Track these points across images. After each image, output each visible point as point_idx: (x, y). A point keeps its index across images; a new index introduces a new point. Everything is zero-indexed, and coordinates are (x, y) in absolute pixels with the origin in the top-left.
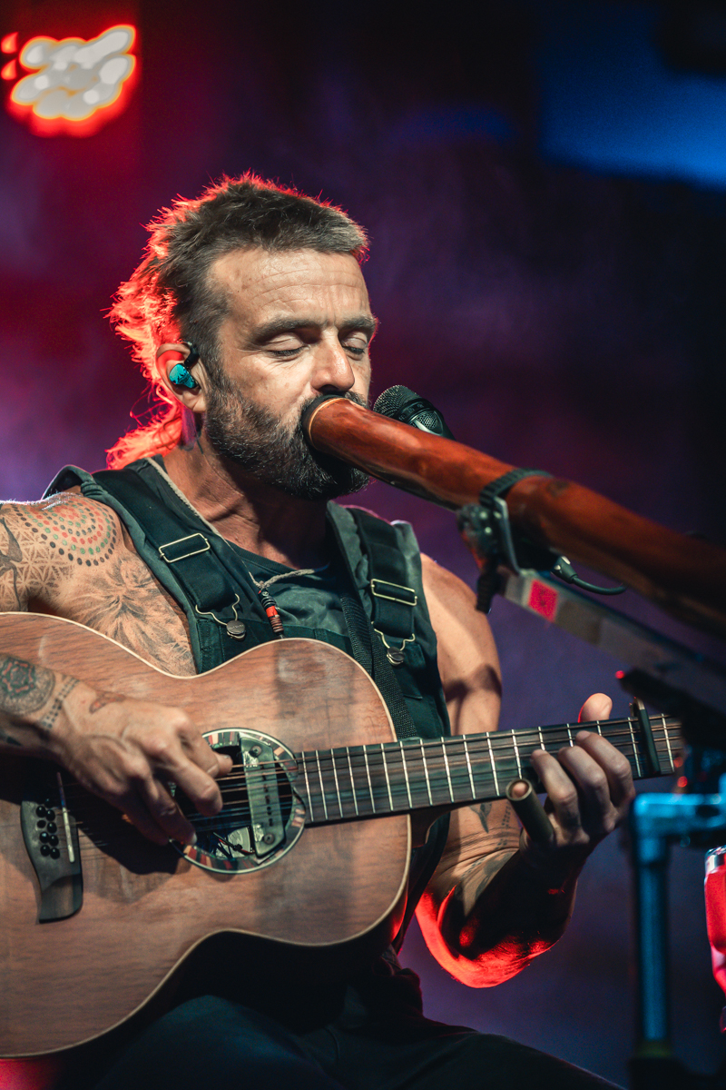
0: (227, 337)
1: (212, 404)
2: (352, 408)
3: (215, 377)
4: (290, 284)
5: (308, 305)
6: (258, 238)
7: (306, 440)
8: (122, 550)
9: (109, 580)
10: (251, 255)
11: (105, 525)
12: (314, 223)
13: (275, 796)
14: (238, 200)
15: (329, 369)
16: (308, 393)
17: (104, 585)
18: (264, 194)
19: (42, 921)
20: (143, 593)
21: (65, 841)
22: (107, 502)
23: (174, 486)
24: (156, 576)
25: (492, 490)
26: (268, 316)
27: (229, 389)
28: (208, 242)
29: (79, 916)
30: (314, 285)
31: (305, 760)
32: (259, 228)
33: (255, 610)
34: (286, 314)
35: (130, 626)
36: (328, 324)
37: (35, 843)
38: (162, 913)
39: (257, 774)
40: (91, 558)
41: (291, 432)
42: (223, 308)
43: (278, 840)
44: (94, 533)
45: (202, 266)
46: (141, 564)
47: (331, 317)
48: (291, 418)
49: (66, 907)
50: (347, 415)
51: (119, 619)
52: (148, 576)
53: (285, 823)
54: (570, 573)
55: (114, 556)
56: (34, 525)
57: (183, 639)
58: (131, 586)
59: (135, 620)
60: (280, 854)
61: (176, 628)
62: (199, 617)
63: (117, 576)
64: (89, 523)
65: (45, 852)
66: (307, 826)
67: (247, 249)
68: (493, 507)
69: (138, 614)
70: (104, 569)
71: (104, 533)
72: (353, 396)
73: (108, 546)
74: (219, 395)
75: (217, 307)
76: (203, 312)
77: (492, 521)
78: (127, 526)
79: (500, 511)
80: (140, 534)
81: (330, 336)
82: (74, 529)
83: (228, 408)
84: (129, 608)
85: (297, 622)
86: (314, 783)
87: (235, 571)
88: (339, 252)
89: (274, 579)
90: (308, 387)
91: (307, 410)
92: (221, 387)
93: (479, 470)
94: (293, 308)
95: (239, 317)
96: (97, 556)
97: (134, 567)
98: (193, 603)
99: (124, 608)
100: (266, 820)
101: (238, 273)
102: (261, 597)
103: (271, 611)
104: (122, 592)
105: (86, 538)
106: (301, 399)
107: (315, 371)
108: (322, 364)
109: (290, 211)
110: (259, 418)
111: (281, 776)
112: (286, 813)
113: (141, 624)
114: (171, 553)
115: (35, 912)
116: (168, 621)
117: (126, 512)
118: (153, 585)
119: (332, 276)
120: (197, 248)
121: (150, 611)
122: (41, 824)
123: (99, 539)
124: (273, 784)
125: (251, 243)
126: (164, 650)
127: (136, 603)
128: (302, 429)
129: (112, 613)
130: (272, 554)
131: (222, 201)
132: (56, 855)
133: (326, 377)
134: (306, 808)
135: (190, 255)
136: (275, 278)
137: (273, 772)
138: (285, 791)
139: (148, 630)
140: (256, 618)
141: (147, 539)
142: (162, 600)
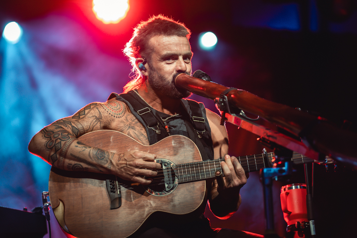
0: (155, 57)
1: (150, 74)
2: (186, 76)
3: (151, 67)
4: (170, 44)
5: (174, 50)
6: (162, 32)
7: (174, 84)
8: (127, 113)
9: (125, 121)
10: (160, 37)
11: (123, 107)
12: (177, 29)
13: (171, 176)
14: (158, 22)
15: (181, 66)
16: (175, 72)
17: (123, 122)
18: (164, 20)
19: (111, 209)
20: (134, 123)
21: (117, 188)
22: (123, 101)
23: (141, 97)
24: (137, 118)
25: (224, 94)
26: (165, 52)
27: (154, 70)
28: (149, 33)
29: (121, 207)
30: (177, 45)
31: (179, 166)
32: (163, 30)
33: (163, 127)
34: (169, 52)
35: (131, 131)
36: (180, 55)
37: (109, 189)
38: (142, 207)
39: (166, 170)
40: (119, 116)
41: (171, 81)
42: (153, 50)
43: (172, 187)
44: (120, 109)
45: (148, 39)
46: (133, 116)
47: (181, 53)
48: (170, 78)
49: (117, 205)
50: (185, 77)
51: (128, 130)
52: (135, 118)
53: (173, 183)
54: (245, 115)
55: (125, 115)
56: (105, 108)
57: (145, 134)
58: (130, 121)
59: (133, 130)
60: (172, 191)
61: (143, 131)
62: (149, 129)
63: (127, 120)
64: (119, 107)
65: (112, 192)
66: (179, 184)
67: (160, 35)
68: (224, 98)
69: (133, 128)
70: (123, 118)
71: (123, 109)
72: (186, 73)
73: (124, 112)
74: (152, 72)
75: (151, 50)
76: (148, 51)
77: (223, 102)
78: (129, 107)
79: (225, 99)
80: (132, 108)
81: (181, 58)
82: (115, 109)
83: (154, 75)
84: (131, 127)
85: (174, 129)
86: (181, 172)
87: (157, 117)
88: (183, 36)
89: (167, 118)
90: (175, 71)
91: (174, 77)
92: (152, 70)
93: (219, 89)
94: (171, 50)
95: (158, 53)
96: (121, 115)
97: (131, 117)
98: (147, 125)
99: (129, 127)
100: (168, 182)
101: (157, 41)
102: (164, 123)
103: (166, 127)
104: (128, 123)
105: (118, 111)
106: (173, 74)
107: (176, 66)
108: (178, 65)
109: (171, 26)
110: (162, 78)
111: (172, 171)
112: (174, 180)
113: (134, 131)
114: (141, 112)
115: (110, 206)
116: (141, 129)
117: (128, 103)
118: (136, 120)
119: (181, 42)
120: (146, 35)
121: (136, 127)
122: (111, 184)
123: (122, 111)
124: (170, 173)
125: (160, 34)
126: (141, 137)
127: (132, 125)
128: (173, 81)
129: (126, 129)
130: (166, 112)
131: (153, 22)
132: (114, 192)
133: (180, 68)
134: (179, 179)
135: (145, 36)
136: (166, 43)
137: (170, 170)
138: (173, 175)
139: (136, 132)
140: (163, 129)
141: (134, 109)
142: (139, 124)
